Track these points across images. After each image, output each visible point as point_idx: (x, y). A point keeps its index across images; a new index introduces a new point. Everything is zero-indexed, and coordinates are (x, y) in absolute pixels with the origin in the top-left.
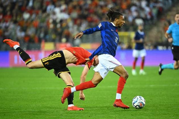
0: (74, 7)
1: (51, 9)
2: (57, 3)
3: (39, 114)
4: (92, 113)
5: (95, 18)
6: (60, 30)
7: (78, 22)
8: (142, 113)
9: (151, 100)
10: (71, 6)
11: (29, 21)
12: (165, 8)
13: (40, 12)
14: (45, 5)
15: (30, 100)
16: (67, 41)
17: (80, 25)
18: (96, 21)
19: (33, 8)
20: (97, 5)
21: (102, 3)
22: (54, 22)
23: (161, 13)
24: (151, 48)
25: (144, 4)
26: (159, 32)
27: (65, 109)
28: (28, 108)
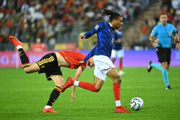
0: (49, 7)
1: (25, 9)
2: (32, 3)
3: (13, 116)
4: (67, 115)
5: (70, 17)
6: (34, 30)
7: (53, 21)
8: (118, 115)
9: (128, 101)
10: (45, 5)
11: (3, 21)
12: (142, 7)
13: (14, 12)
14: (19, 4)
15: (4, 102)
16: (42, 41)
17: (55, 25)
18: (71, 21)
19: (7, 7)
20: (72, 5)
21: (78, 3)
22: (29, 22)
23: (138, 12)
24: (128, 48)
25: (120, 3)
26: (136, 32)
27: (40, 111)
28: (2, 110)
